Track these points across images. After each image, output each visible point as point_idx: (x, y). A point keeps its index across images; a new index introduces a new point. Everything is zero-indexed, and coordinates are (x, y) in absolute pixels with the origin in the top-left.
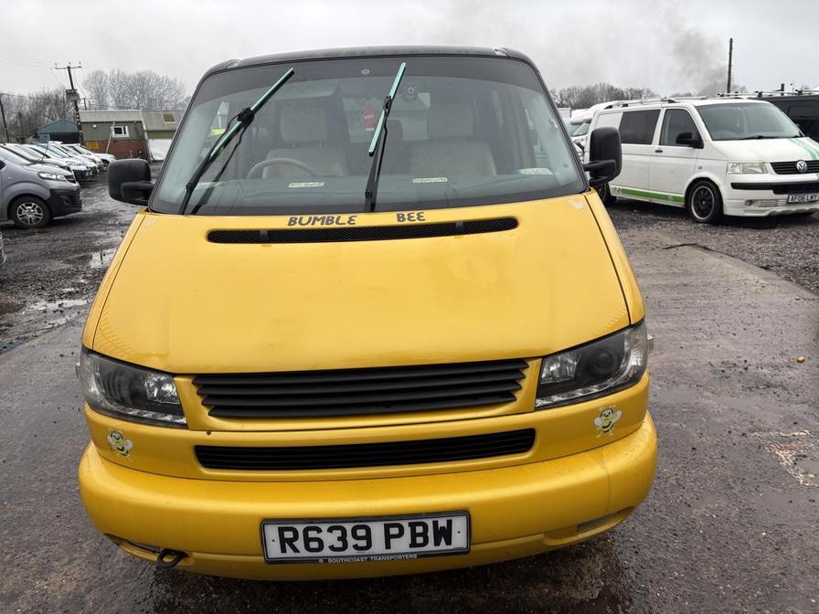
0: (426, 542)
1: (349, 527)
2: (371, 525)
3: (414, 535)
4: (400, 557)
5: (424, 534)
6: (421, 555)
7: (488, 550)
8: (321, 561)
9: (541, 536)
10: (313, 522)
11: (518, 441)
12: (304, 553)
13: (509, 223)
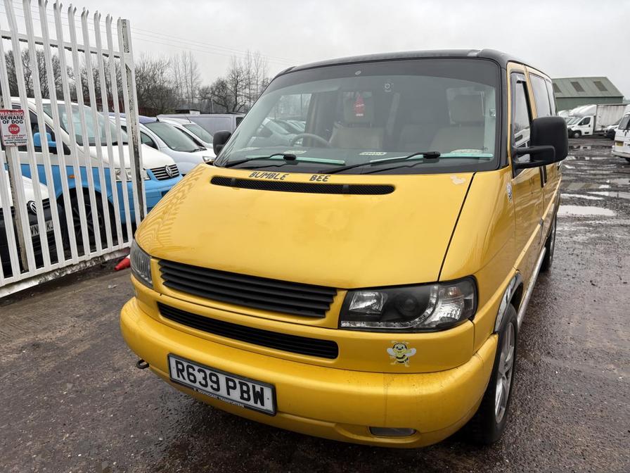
0: (249, 399)
1: (208, 372)
2: (219, 375)
3: (242, 392)
4: (234, 403)
5: (248, 392)
6: (247, 407)
7: (290, 420)
8: (195, 389)
9: (332, 425)
10: (192, 363)
11: (326, 349)
12: (187, 381)
13: (388, 189)
